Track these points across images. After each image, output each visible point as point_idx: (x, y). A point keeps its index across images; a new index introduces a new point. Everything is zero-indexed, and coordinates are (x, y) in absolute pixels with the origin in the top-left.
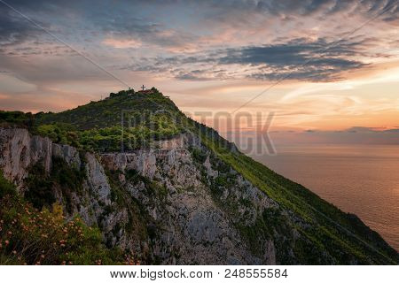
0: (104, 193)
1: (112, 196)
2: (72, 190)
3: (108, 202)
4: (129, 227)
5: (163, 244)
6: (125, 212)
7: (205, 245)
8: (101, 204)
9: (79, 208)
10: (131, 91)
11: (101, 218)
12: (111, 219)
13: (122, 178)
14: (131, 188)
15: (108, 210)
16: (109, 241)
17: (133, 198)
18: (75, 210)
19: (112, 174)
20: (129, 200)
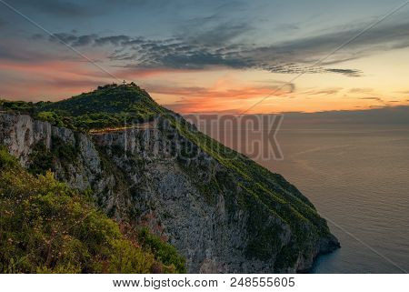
0: (95, 164)
1: (101, 166)
2: (69, 162)
3: (98, 171)
4: (116, 189)
5: (142, 200)
6: (112, 178)
7: (174, 200)
8: (93, 172)
9: (75, 177)
10: (115, 85)
11: (93, 184)
12: (101, 184)
13: (109, 152)
14: (117, 159)
15: (99, 177)
16: (100, 200)
17: (118, 167)
18: (72, 178)
19: (102, 149)
20: (115, 168)
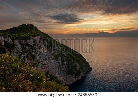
0: (20, 49)
1: (22, 50)
2: (11, 49)
3: (21, 52)
4: (27, 57)
5: (36, 60)
6: (26, 54)
7: (46, 59)
8: (19, 52)
9: (13, 54)
10: (26, 24)
11: (20, 56)
12: (22, 56)
13: (25, 46)
14: (27, 48)
15: (22, 54)
16: (22, 61)
17: (28, 50)
18: (12, 54)
19: (22, 45)
20: (27, 51)
